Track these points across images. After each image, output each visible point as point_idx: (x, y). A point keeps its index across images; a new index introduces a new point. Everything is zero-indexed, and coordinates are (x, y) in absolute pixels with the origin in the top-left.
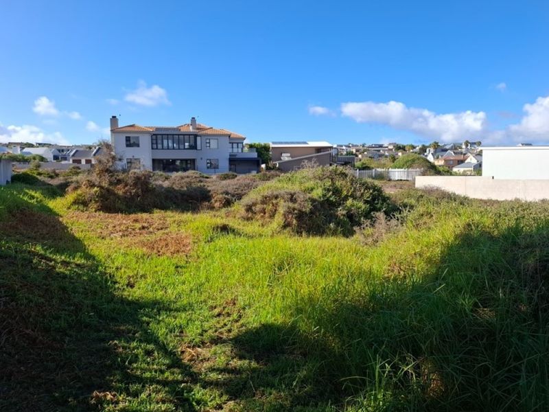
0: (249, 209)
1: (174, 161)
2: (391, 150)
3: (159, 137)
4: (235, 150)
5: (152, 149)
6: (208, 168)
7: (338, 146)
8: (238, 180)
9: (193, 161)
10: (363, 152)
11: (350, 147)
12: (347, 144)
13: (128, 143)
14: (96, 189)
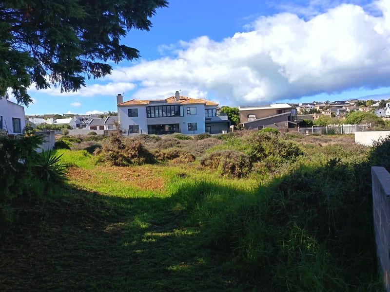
0: (203, 163)
1: (164, 126)
2: (353, 105)
3: (152, 108)
4: (210, 115)
5: (148, 117)
6: (189, 130)
7: (303, 104)
8: (205, 141)
9: (178, 125)
10: (326, 109)
11: (314, 105)
12: (312, 102)
13: (130, 114)
14: (110, 152)
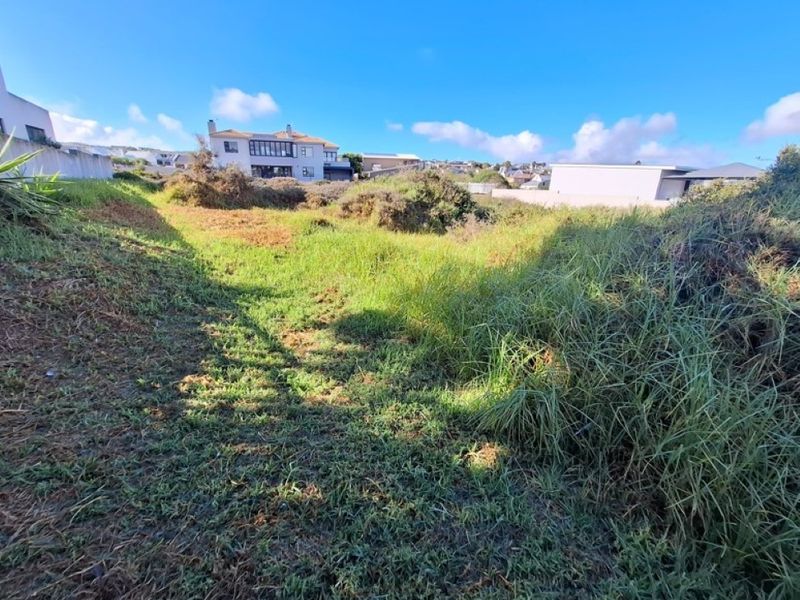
0: (346, 207)
1: (272, 168)
2: (470, 167)
3: (256, 143)
4: (329, 159)
5: (250, 154)
6: (304, 175)
8: (332, 185)
9: (290, 168)
10: (446, 168)
13: (227, 148)
14: (194, 184)
